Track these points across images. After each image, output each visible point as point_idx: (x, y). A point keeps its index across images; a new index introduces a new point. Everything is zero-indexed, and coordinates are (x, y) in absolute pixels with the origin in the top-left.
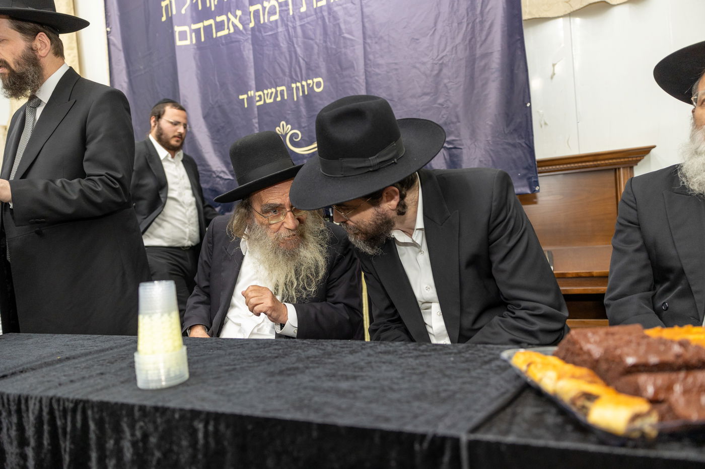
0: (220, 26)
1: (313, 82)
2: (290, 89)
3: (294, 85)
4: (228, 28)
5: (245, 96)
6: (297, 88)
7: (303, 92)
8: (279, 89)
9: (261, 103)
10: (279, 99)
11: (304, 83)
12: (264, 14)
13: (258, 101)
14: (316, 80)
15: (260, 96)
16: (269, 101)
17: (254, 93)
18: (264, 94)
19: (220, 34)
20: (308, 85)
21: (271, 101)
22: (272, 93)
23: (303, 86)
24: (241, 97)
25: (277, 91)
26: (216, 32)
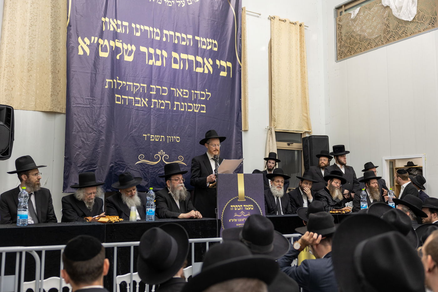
0: (137, 102)
1: (176, 138)
2: (166, 138)
3: (168, 137)
4: (141, 104)
5: (146, 135)
6: (169, 138)
7: (172, 140)
8: (161, 136)
9: (153, 140)
10: (161, 140)
11: (172, 137)
12: (158, 105)
13: (151, 139)
14: (177, 137)
15: (153, 137)
16: (156, 140)
17: (150, 135)
18: (155, 137)
19: (136, 105)
20: (174, 138)
21: (158, 140)
22: (158, 137)
23: (171, 138)
24: (144, 135)
25: (160, 137)
26: (135, 104)
